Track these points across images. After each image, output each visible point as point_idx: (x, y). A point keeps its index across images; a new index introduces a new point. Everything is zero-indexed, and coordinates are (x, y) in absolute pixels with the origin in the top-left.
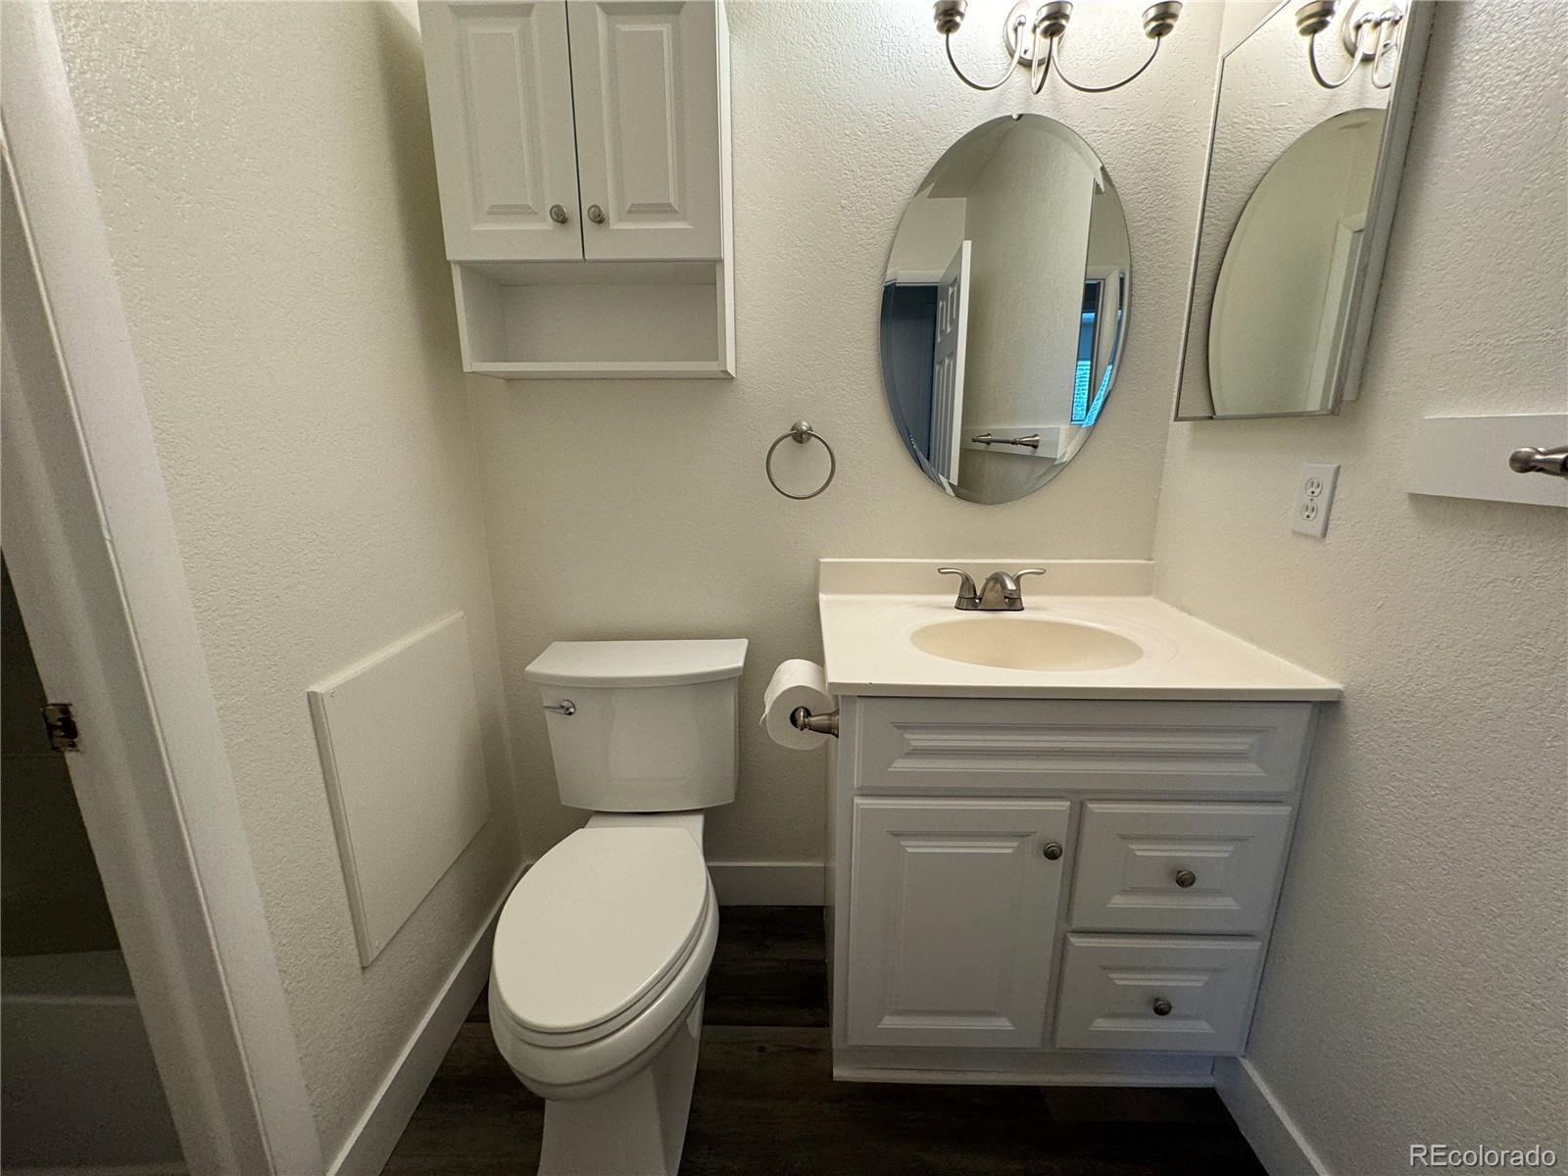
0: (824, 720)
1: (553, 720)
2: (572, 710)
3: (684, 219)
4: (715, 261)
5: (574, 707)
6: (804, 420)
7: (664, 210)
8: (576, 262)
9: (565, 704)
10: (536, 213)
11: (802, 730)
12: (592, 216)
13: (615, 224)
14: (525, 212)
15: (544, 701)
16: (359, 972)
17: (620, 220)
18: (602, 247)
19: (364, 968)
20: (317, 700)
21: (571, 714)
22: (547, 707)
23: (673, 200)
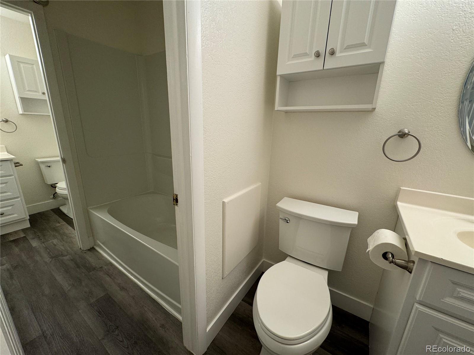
0: (403, 263)
1: (282, 223)
2: (288, 221)
3: (370, 48)
4: (380, 63)
5: (289, 220)
6: (406, 128)
7: (363, 45)
8: (321, 70)
9: (287, 219)
10: (309, 55)
11: (390, 263)
12: (330, 52)
13: (338, 54)
14: (305, 55)
15: (280, 216)
16: (221, 279)
17: (341, 52)
18: (331, 64)
19: (222, 278)
20: (225, 203)
21: (288, 222)
22: (281, 218)
23: (366, 41)
